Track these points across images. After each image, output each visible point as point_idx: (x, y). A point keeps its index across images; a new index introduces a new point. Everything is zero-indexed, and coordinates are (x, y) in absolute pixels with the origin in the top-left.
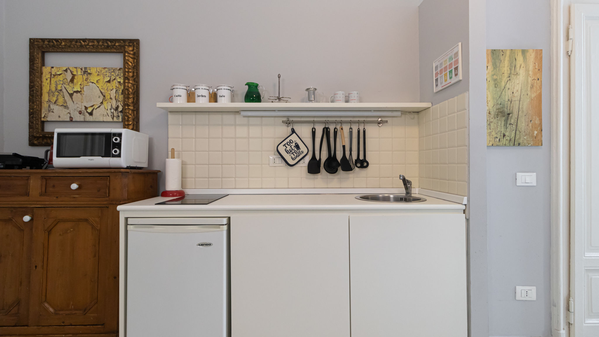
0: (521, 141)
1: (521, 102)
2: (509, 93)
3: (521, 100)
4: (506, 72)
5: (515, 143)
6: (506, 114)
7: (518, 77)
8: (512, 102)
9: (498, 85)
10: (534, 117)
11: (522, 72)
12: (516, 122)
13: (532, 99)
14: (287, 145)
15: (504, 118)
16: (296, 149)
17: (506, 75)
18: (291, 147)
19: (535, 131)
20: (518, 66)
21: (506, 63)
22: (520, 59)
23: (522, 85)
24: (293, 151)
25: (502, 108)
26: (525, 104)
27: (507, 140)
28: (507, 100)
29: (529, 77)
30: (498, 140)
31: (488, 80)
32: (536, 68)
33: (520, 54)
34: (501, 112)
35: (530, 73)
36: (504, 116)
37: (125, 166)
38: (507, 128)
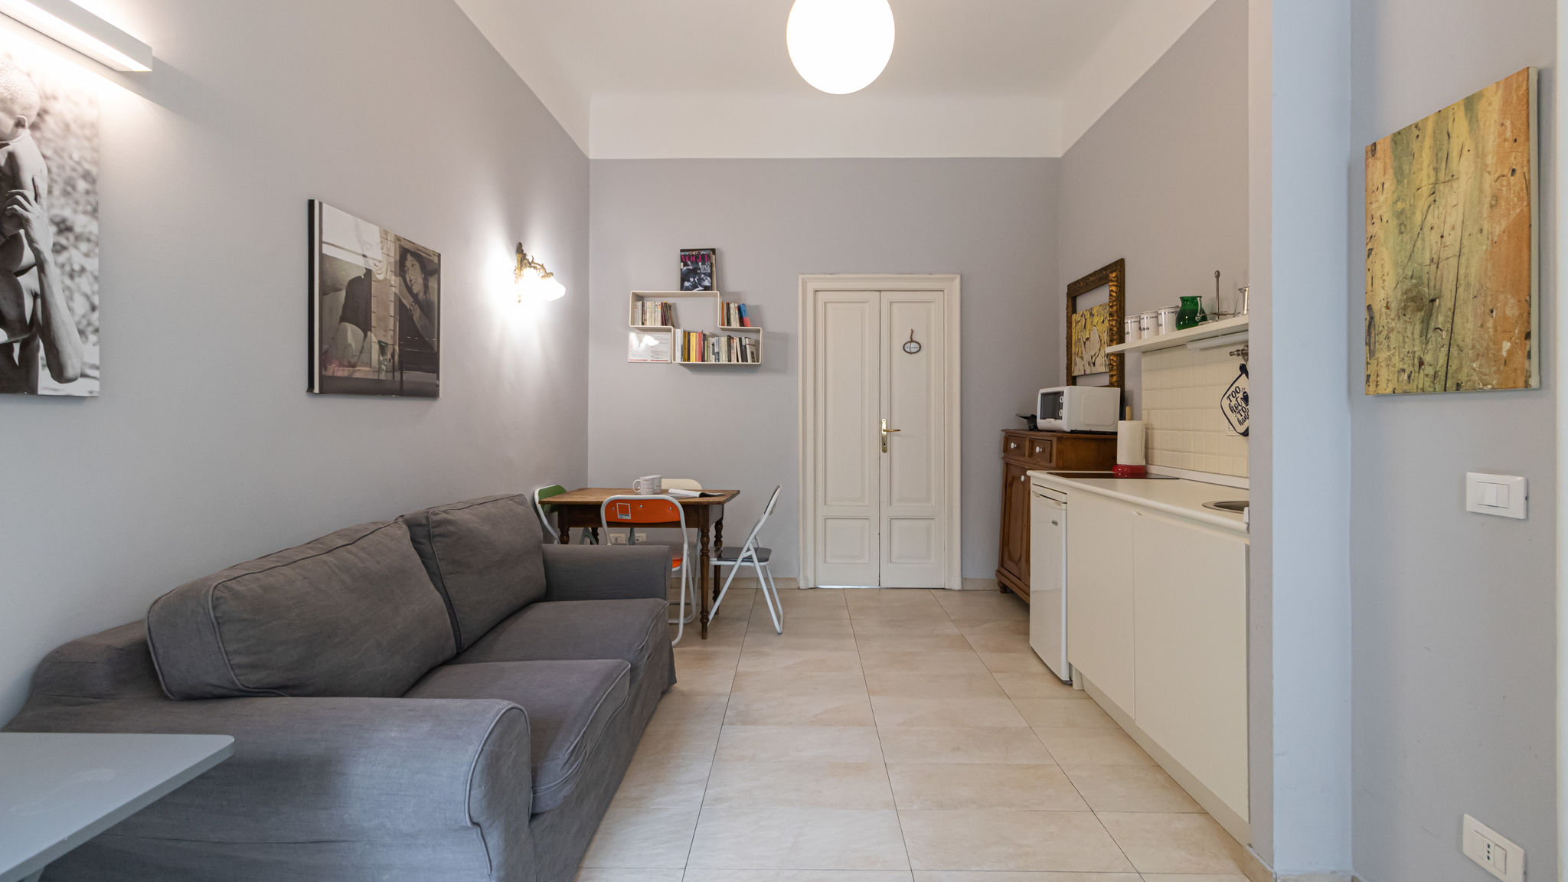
0: (1463, 377)
1: (1463, 260)
2: (1433, 238)
3: (1465, 250)
4: (1425, 183)
5: (1450, 384)
6: (1426, 302)
7: (1455, 185)
8: (1441, 264)
9: (1405, 226)
10: (1502, 297)
11: (1464, 167)
12: (1450, 320)
13: (1495, 239)
14: (1231, 397)
15: (1420, 315)
16: (1244, 405)
17: (1426, 190)
18: (1236, 400)
19: (1504, 343)
20: (1455, 154)
21: (1426, 156)
22: (1460, 127)
23: (1464, 206)
24: (1240, 408)
25: (1416, 286)
26: (1475, 264)
27: (1427, 375)
28: (1428, 262)
29: (1486, 175)
30: (1406, 378)
31: (1384, 220)
32: (1505, 140)
33: (1461, 114)
34: (1413, 299)
35: (1490, 160)
36: (1420, 310)
37: (1069, 430)
38: (1427, 343)
